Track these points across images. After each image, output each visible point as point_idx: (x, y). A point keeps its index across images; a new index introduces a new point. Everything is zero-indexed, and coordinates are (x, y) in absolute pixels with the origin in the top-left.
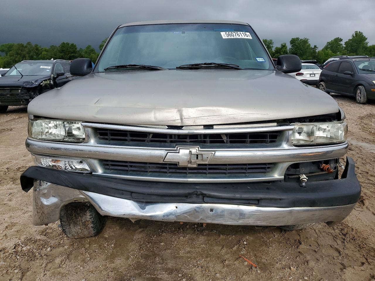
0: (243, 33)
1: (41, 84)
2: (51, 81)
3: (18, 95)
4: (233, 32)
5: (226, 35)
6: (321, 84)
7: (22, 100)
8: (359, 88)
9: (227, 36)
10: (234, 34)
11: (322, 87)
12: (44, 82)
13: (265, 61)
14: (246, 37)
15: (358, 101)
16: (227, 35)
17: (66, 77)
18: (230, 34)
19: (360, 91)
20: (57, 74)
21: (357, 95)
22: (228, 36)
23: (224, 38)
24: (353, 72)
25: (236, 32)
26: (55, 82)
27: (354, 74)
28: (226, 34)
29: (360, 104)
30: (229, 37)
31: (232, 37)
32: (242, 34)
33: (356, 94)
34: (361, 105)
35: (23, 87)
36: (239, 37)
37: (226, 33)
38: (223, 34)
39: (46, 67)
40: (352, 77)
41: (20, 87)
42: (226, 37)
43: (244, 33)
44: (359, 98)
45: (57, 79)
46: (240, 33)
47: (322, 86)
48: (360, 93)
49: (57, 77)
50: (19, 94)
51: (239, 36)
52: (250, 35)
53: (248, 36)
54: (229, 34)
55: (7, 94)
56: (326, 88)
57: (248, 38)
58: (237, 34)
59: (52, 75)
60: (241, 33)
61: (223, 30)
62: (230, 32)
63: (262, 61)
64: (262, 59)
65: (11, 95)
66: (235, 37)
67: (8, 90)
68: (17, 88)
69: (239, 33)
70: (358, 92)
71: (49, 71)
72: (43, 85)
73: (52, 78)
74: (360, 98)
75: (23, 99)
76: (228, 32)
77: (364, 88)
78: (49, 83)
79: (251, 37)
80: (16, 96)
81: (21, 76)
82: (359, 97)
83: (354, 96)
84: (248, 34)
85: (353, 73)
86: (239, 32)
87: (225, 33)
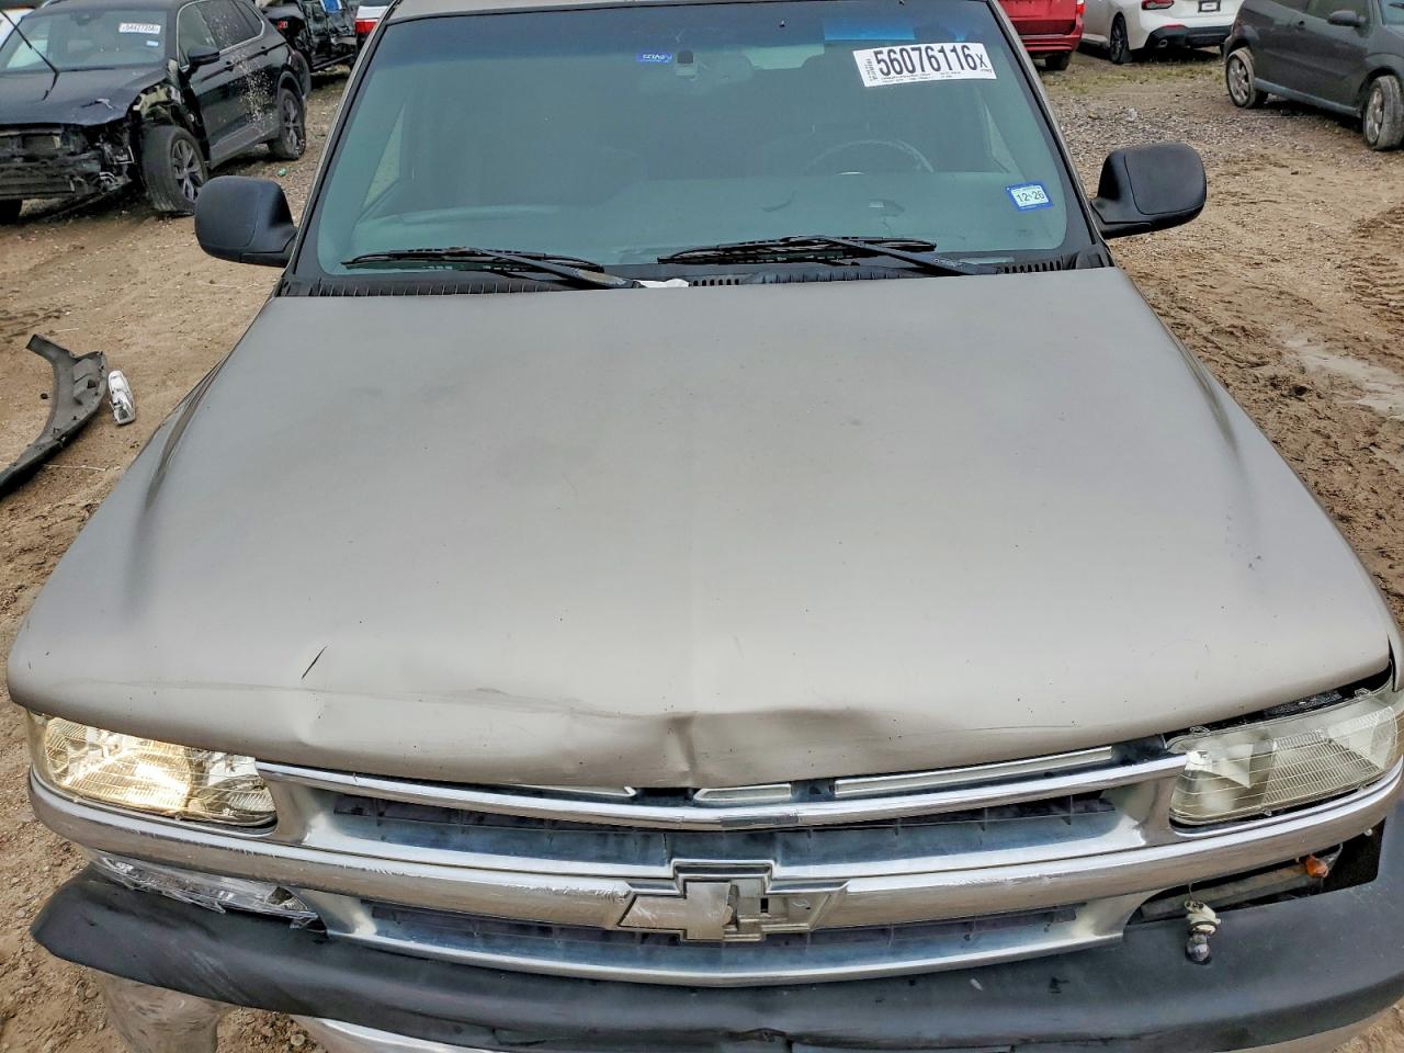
0: (954, 50)
1: (136, 108)
2: (172, 89)
3: (53, 158)
4: (908, 47)
5: (876, 67)
6: (1235, 57)
7: (72, 177)
8: (1379, 86)
9: (881, 70)
10: (915, 55)
11: (1240, 68)
12: (143, 96)
13: (1050, 204)
14: (968, 74)
15: (1371, 140)
16: (883, 65)
17: (228, 63)
18: (898, 56)
19: (1380, 99)
20: (189, 58)
21: (1369, 115)
22: (889, 73)
23: (868, 83)
24: (1364, 15)
25: (923, 46)
26: (187, 94)
27: (1368, 22)
28: (879, 62)
29: (1375, 150)
30: (894, 79)
31: (906, 78)
32: (952, 56)
33: (1365, 107)
34: (1379, 158)
35: (67, 126)
36: (936, 76)
37: (880, 57)
38: (863, 57)
39: (142, 29)
40: (1361, 35)
41: (57, 126)
42: (880, 81)
43: (959, 46)
44: (1376, 125)
45: (195, 77)
46: (942, 51)
47: (1242, 65)
48: (1382, 109)
49: (193, 70)
50: (57, 156)
51: (938, 69)
52: (986, 59)
53: (978, 61)
54: (892, 61)
55: (14, 156)
56: (1256, 74)
57: (979, 74)
58: (929, 58)
59: (173, 65)
60: (948, 47)
61: (863, 37)
62: (897, 49)
63: (1037, 202)
64: (1039, 189)
65: (27, 159)
66: (918, 77)
67: (16, 140)
68: (47, 132)
69: (936, 53)
70: (1376, 99)
71: (156, 44)
72: (144, 112)
73: (173, 78)
74: (1380, 127)
75: (74, 172)
76: (885, 50)
77: (1397, 86)
78: (163, 98)
79: (990, 67)
80: (50, 163)
81: (54, 74)
82: (1376, 121)
83: (1359, 116)
84: (977, 49)
85: (1362, 19)
86: (937, 47)
87: (876, 53)
